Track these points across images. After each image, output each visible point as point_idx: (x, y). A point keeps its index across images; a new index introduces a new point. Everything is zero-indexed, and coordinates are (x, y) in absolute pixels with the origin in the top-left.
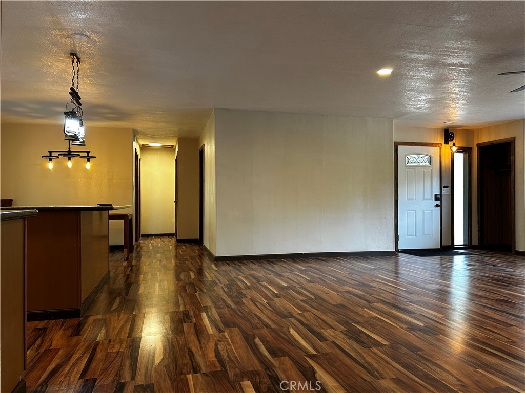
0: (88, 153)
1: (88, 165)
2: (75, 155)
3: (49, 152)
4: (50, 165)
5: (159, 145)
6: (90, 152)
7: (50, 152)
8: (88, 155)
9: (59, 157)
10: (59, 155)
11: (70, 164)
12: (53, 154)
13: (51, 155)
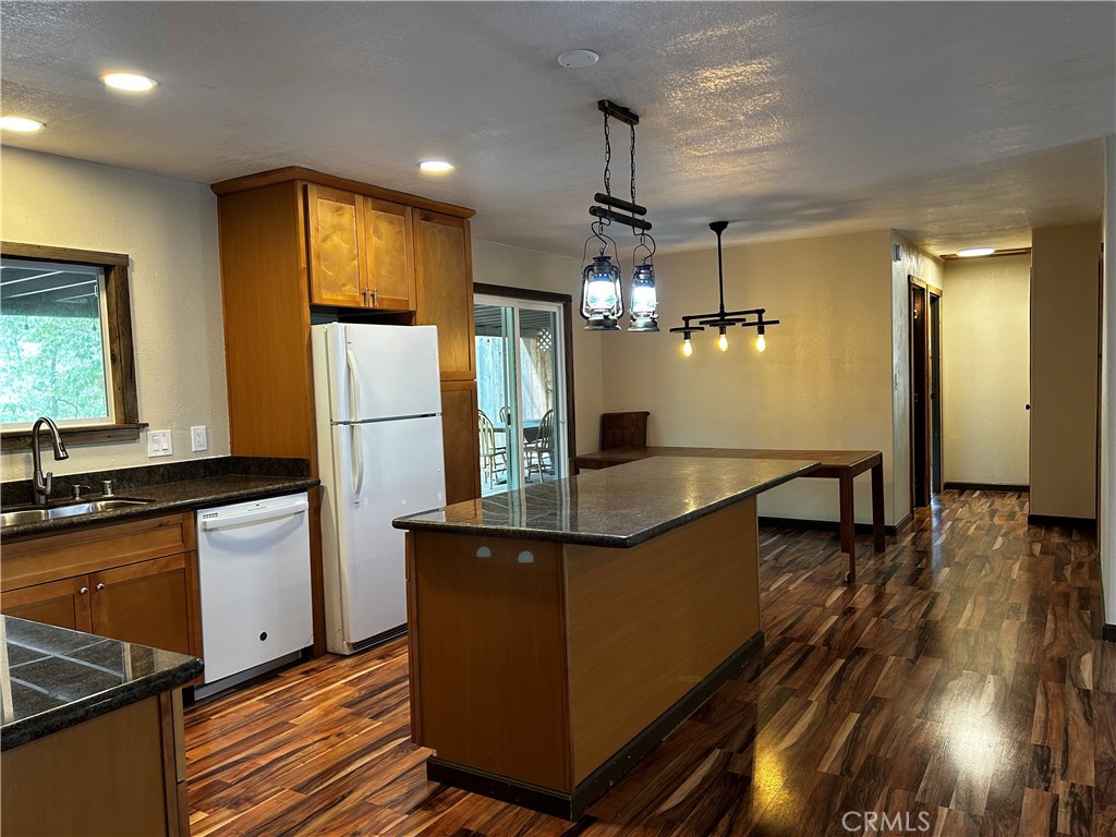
0: (760, 312)
1: (760, 343)
2: (732, 322)
3: (684, 318)
4: (687, 348)
5: (990, 251)
6: (763, 311)
7: (687, 319)
8: (760, 318)
9: (703, 329)
10: (701, 323)
11: (723, 343)
12: (692, 323)
13: (687, 327)
